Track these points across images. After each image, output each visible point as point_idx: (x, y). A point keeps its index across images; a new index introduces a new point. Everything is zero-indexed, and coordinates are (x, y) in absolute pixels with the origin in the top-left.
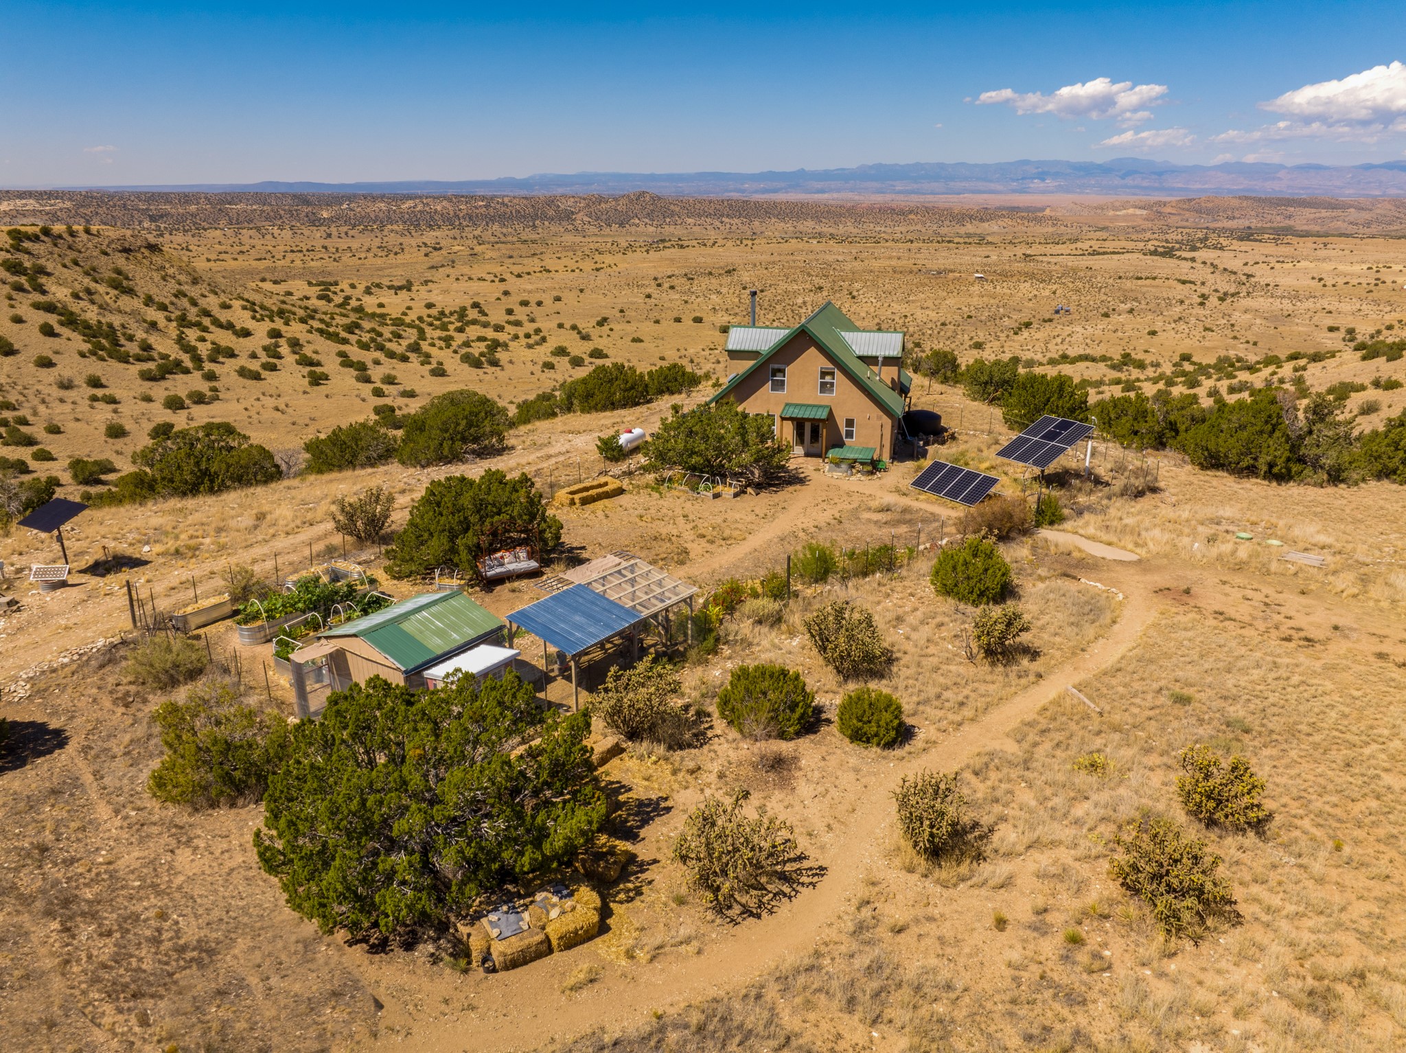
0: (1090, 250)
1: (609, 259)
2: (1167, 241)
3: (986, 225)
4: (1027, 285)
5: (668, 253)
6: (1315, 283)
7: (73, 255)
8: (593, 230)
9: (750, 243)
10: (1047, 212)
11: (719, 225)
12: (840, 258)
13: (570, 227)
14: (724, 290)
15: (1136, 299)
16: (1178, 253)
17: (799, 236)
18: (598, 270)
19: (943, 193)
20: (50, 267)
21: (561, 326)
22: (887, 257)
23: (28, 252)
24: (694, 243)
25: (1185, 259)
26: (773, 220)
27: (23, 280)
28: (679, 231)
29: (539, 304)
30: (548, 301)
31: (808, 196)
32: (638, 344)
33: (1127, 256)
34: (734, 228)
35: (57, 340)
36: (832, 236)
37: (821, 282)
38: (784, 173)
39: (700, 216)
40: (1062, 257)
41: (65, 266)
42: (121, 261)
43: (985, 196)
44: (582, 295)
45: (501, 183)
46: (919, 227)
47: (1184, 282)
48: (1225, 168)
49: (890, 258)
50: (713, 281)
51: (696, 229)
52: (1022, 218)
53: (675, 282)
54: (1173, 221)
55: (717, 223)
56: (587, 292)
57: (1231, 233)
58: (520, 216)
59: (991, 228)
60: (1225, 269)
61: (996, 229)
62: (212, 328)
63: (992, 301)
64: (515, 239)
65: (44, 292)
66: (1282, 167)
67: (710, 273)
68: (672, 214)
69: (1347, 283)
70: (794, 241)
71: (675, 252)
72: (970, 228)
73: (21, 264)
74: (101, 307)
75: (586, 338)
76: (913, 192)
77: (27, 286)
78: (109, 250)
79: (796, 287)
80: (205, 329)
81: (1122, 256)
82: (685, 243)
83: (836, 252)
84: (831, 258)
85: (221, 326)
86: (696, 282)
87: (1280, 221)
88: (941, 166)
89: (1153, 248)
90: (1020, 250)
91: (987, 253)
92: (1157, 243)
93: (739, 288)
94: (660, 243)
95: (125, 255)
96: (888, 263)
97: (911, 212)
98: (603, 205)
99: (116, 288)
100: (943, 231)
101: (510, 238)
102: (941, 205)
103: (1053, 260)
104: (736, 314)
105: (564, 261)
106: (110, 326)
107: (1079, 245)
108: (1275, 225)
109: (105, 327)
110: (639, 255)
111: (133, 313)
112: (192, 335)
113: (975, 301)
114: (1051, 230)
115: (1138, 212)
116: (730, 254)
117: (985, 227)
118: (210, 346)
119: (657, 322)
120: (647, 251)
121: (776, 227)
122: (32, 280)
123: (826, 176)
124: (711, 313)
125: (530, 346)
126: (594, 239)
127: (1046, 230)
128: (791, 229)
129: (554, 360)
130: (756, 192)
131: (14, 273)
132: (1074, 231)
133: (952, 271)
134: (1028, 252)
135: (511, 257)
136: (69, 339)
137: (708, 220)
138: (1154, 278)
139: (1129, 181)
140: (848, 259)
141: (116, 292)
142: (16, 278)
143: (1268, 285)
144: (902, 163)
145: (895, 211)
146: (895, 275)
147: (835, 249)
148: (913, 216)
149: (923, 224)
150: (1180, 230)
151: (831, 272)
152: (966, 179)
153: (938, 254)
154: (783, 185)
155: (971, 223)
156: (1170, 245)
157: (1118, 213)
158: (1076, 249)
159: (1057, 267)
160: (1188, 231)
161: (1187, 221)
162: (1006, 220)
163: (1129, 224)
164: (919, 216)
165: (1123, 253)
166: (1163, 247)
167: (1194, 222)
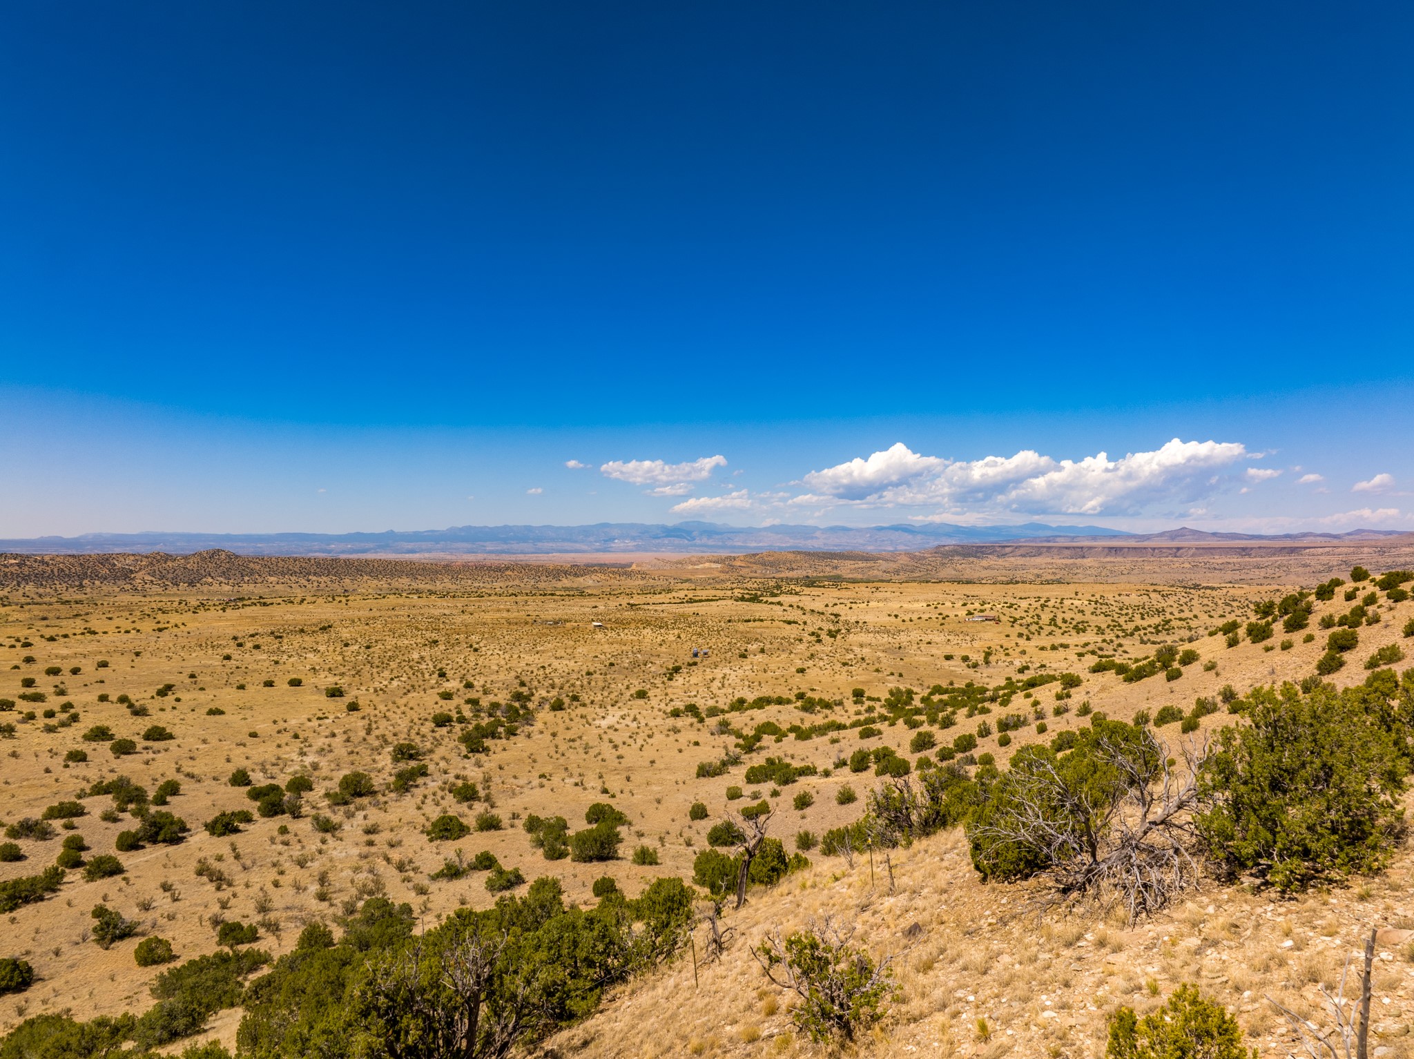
0: (687, 598)
1: (175, 618)
2: (748, 589)
3: (581, 579)
4: (649, 631)
5: (248, 611)
6: (893, 619)
8: (156, 589)
9: (344, 600)
10: (634, 567)
11: (306, 583)
12: (447, 612)
13: (128, 587)
14: (322, 648)
15: (758, 640)
16: (765, 599)
17: (397, 593)
18: (160, 630)
19: (535, 553)
21: (103, 698)
22: (494, 610)
24: (279, 600)
25: (773, 603)
26: (366, 577)
28: (259, 589)
29: (75, 671)
30: (88, 666)
31: (399, 556)
32: (217, 717)
33: (719, 603)
34: (322, 585)
36: (431, 592)
37: (434, 636)
38: (372, 535)
39: (283, 574)
40: (664, 606)
43: (573, 555)
44: (137, 660)
45: (43, 542)
46: (517, 582)
47: (789, 623)
48: (773, 529)
49: (499, 610)
50: (307, 638)
51: (278, 587)
52: (613, 573)
53: (260, 640)
54: (744, 572)
55: (303, 582)
56: (146, 656)
57: (797, 581)
58: (64, 575)
59: (587, 582)
60: (813, 611)
61: (590, 583)
63: (624, 648)
64: (54, 600)
66: (816, 528)
67: (302, 631)
68: (252, 572)
69: (920, 618)
70: (392, 597)
71: (257, 610)
72: (566, 582)
75: (139, 712)
76: (503, 552)
79: (406, 642)
81: (716, 603)
82: (268, 601)
83: (440, 607)
84: (436, 612)
86: (285, 640)
87: (829, 571)
88: (529, 529)
89: (740, 596)
90: (624, 601)
91: (594, 604)
92: (742, 591)
93: (339, 646)
94: (238, 602)
96: (498, 615)
97: (507, 569)
98: (170, 563)
100: (542, 585)
101: (47, 599)
102: (535, 563)
103: (659, 608)
104: (343, 674)
105: (116, 622)
107: (674, 594)
108: (826, 574)
110: (212, 613)
113: (607, 648)
114: (641, 582)
115: (714, 565)
116: (323, 611)
117: (581, 582)
119: (242, 687)
120: (224, 610)
121: (370, 584)
123: (416, 537)
124: (311, 674)
125: (50, 729)
126: (158, 598)
127: (637, 583)
128: (386, 586)
129: (86, 747)
130: (343, 552)
132: (664, 583)
133: (567, 621)
134: (632, 602)
135: (44, 619)
137: (293, 578)
138: (761, 621)
139: (698, 541)
140: (455, 612)
143: (857, 622)
144: (491, 525)
145: (490, 568)
146: (511, 627)
147: (439, 604)
148: (509, 573)
149: (522, 579)
150: (753, 580)
151: (442, 626)
152: (553, 540)
153: (546, 606)
154: (371, 545)
155: (567, 578)
156: (753, 592)
157: (696, 567)
158: (674, 597)
159: (665, 614)
160: (760, 580)
161: (756, 572)
162: (599, 575)
163: (709, 576)
164: (516, 572)
165: (717, 600)
166: (748, 593)
167: (762, 573)
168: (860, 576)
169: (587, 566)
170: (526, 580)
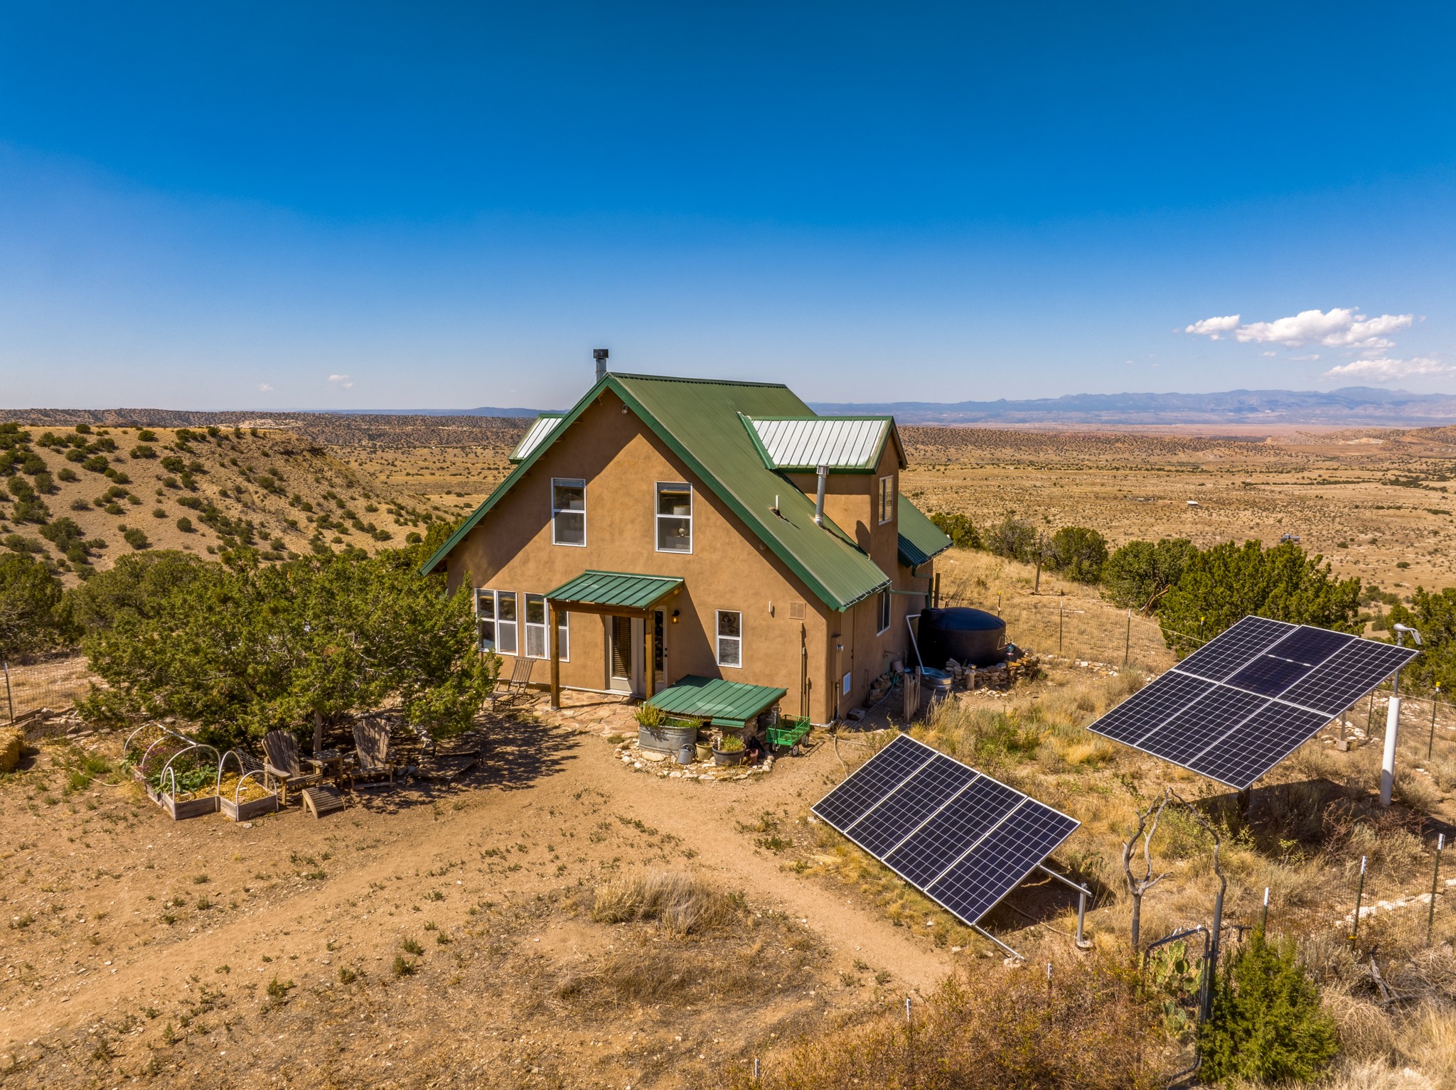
0: (1319, 479)
2: (1409, 471)
3: (1200, 454)
4: (1248, 513)
7: (233, 455)
9: (942, 468)
10: (1269, 441)
12: (1038, 484)
15: (1377, 529)
16: (1425, 483)
17: (995, 463)
19: (1153, 423)
20: (207, 466)
22: (1089, 483)
23: (191, 451)
25: (1434, 489)
26: (970, 447)
27: (178, 478)
31: (1009, 425)
33: (1363, 485)
34: (928, 454)
35: (192, 535)
36: (1032, 463)
37: (1015, 506)
38: (985, 403)
40: (1288, 486)
41: (223, 465)
42: (279, 463)
43: (1199, 426)
46: (1126, 455)
47: (1436, 512)
49: (1093, 484)
52: (1241, 447)
54: (1413, 450)
55: (911, 450)
59: (1208, 457)
61: (1211, 458)
62: (352, 530)
63: (1207, 529)
65: (194, 489)
70: (990, 467)
72: (1182, 457)
73: (180, 462)
74: (245, 505)
76: (1120, 422)
77: (180, 482)
78: (270, 452)
79: (986, 511)
80: (345, 531)
81: (1358, 486)
83: (1033, 478)
84: (1027, 484)
85: (361, 527)
88: (1151, 397)
89: (1393, 478)
90: (1239, 479)
91: (1201, 482)
92: (1398, 473)
95: (285, 457)
96: (1090, 489)
99: (266, 488)
100: (1153, 459)
102: (1151, 435)
103: (1277, 489)
106: (250, 524)
107: (1306, 474)
109: (243, 525)
111: (277, 513)
112: (329, 535)
113: (1188, 528)
114: (1273, 459)
115: (1373, 441)
117: (1199, 456)
118: (343, 547)
121: (973, 454)
122: (187, 477)
123: (1028, 406)
127: (1267, 459)
128: (988, 455)
130: (955, 421)
131: (171, 471)
132: (1300, 460)
133: (1161, 498)
134: (1248, 480)
136: (203, 535)
138: (1399, 508)
139: (1360, 411)
140: (1046, 484)
141: (265, 491)
142: (172, 475)
144: (1108, 393)
145: (1098, 439)
146: (1098, 501)
147: (1033, 475)
148: (1119, 445)
149: (1132, 452)
150: (1424, 460)
151: (1027, 497)
152: (1178, 409)
153: (1146, 481)
154: (982, 414)
155: (1184, 452)
156: (1414, 475)
157: (1349, 442)
158: (1303, 478)
159: (1282, 496)
160: (1433, 460)
161: (1432, 450)
162: (1223, 449)
163: (1363, 454)
164: (1126, 445)
165: (1358, 483)
166: (1406, 476)
167: (1440, 451)
169: (1214, 438)
170: (1137, 453)
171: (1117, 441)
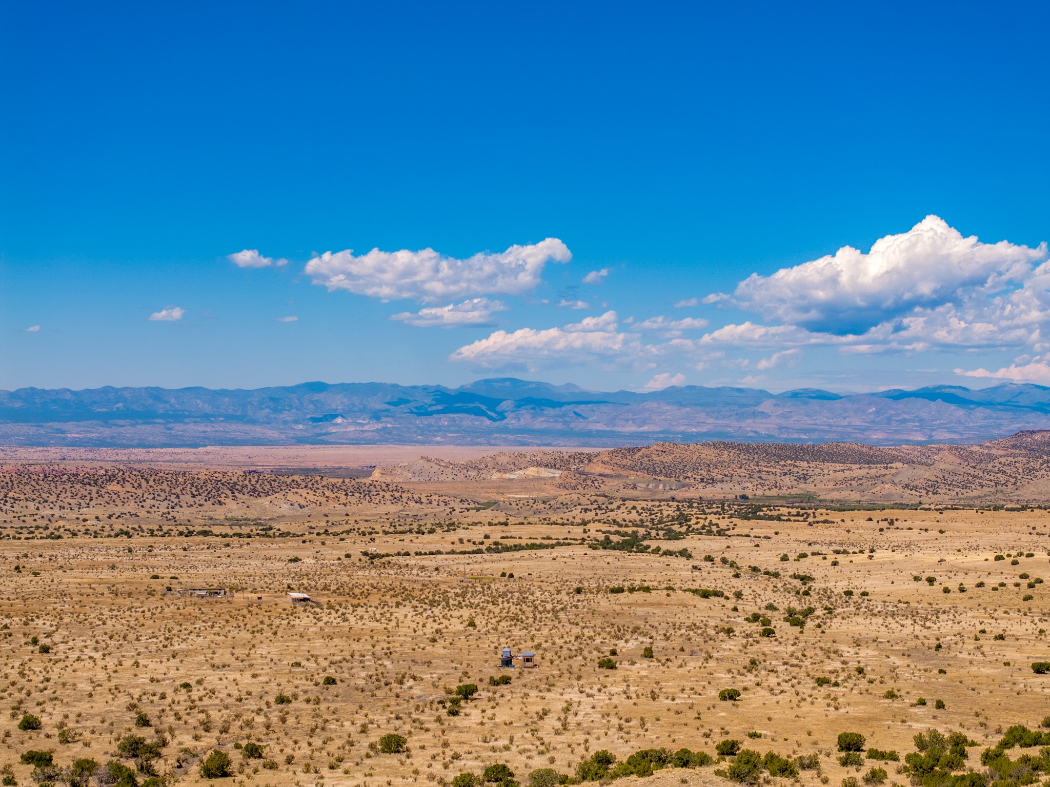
0: (488, 543)
2: (618, 524)
3: (265, 501)
4: (408, 612)
6: (923, 586)
10: (376, 475)
15: (637, 631)
16: (654, 544)
19: (164, 446)
25: (671, 554)
33: (563, 551)
40: (443, 557)
43: (248, 450)
46: (131, 507)
47: (706, 595)
48: (670, 395)
49: (93, 566)
52: (333, 487)
54: (609, 486)
59: (279, 506)
60: (755, 569)
61: (285, 508)
66: (762, 395)
69: (980, 585)
72: (233, 508)
76: (104, 444)
81: (555, 553)
87: (789, 486)
89: (601, 537)
90: (356, 547)
91: (292, 554)
92: (605, 528)
96: (91, 576)
97: (111, 479)
100: (183, 514)
102: (168, 467)
103: (429, 563)
107: (462, 534)
108: (784, 492)
113: (321, 648)
114: (392, 508)
115: (545, 473)
117: (265, 506)
127: (382, 509)
132: (439, 510)
133: (234, 589)
134: (372, 549)
138: (645, 590)
143: (849, 594)
144: (76, 388)
145: (74, 478)
146: (119, 600)
148: (113, 487)
149: (141, 501)
150: (629, 504)
152: (206, 417)
153: (192, 557)
155: (235, 498)
156: (630, 530)
157: (508, 476)
158: (461, 541)
159: (443, 576)
160: (644, 504)
161: (635, 487)
162: (303, 492)
163: (534, 495)
164: (128, 487)
165: (553, 547)
166: (617, 533)
167: (647, 489)
168: (855, 496)
169: (279, 472)
170: (150, 502)
171: (110, 480)
